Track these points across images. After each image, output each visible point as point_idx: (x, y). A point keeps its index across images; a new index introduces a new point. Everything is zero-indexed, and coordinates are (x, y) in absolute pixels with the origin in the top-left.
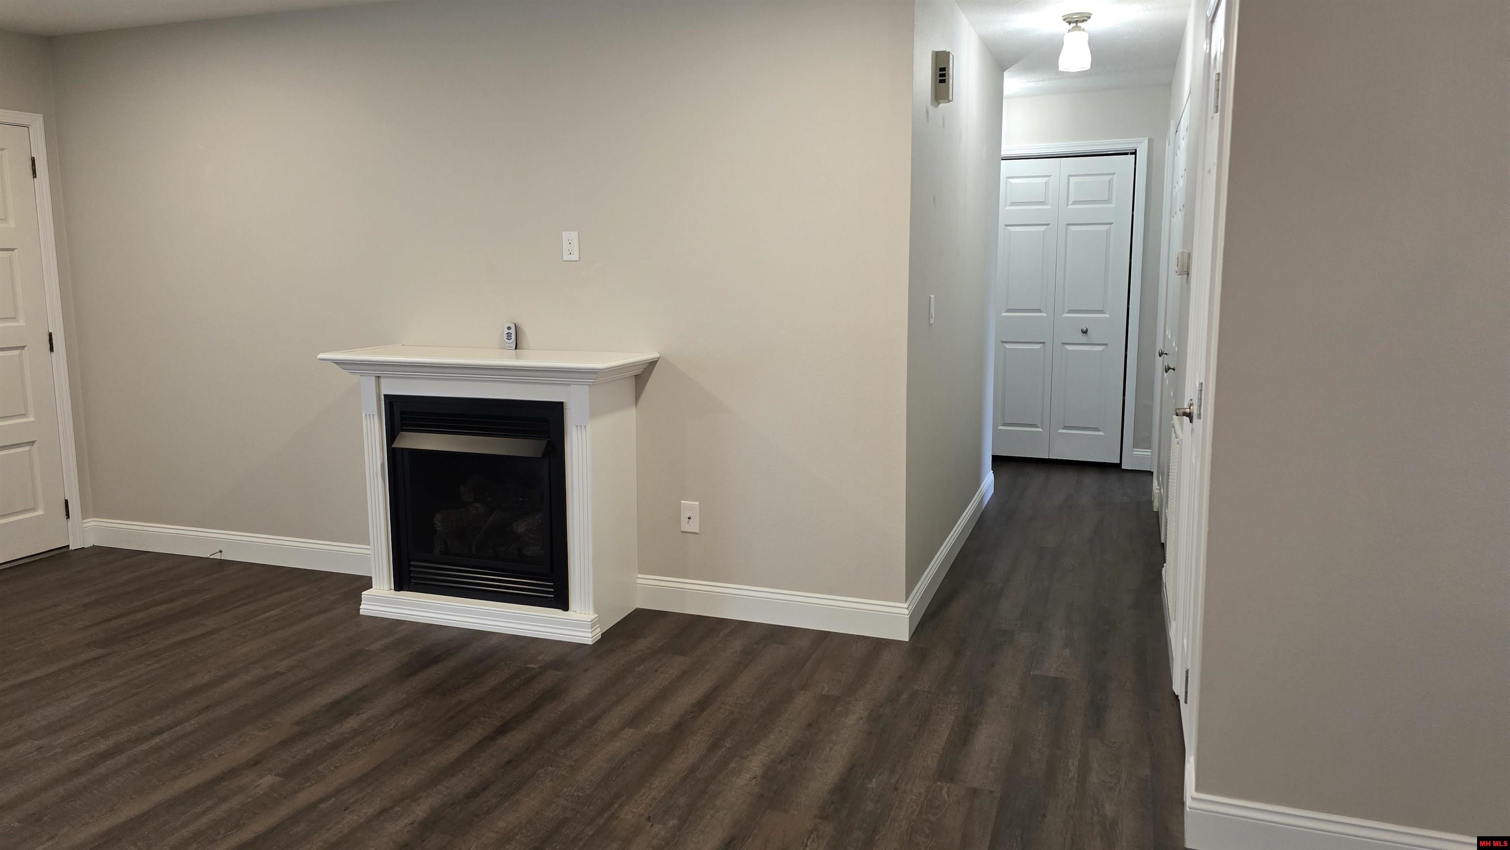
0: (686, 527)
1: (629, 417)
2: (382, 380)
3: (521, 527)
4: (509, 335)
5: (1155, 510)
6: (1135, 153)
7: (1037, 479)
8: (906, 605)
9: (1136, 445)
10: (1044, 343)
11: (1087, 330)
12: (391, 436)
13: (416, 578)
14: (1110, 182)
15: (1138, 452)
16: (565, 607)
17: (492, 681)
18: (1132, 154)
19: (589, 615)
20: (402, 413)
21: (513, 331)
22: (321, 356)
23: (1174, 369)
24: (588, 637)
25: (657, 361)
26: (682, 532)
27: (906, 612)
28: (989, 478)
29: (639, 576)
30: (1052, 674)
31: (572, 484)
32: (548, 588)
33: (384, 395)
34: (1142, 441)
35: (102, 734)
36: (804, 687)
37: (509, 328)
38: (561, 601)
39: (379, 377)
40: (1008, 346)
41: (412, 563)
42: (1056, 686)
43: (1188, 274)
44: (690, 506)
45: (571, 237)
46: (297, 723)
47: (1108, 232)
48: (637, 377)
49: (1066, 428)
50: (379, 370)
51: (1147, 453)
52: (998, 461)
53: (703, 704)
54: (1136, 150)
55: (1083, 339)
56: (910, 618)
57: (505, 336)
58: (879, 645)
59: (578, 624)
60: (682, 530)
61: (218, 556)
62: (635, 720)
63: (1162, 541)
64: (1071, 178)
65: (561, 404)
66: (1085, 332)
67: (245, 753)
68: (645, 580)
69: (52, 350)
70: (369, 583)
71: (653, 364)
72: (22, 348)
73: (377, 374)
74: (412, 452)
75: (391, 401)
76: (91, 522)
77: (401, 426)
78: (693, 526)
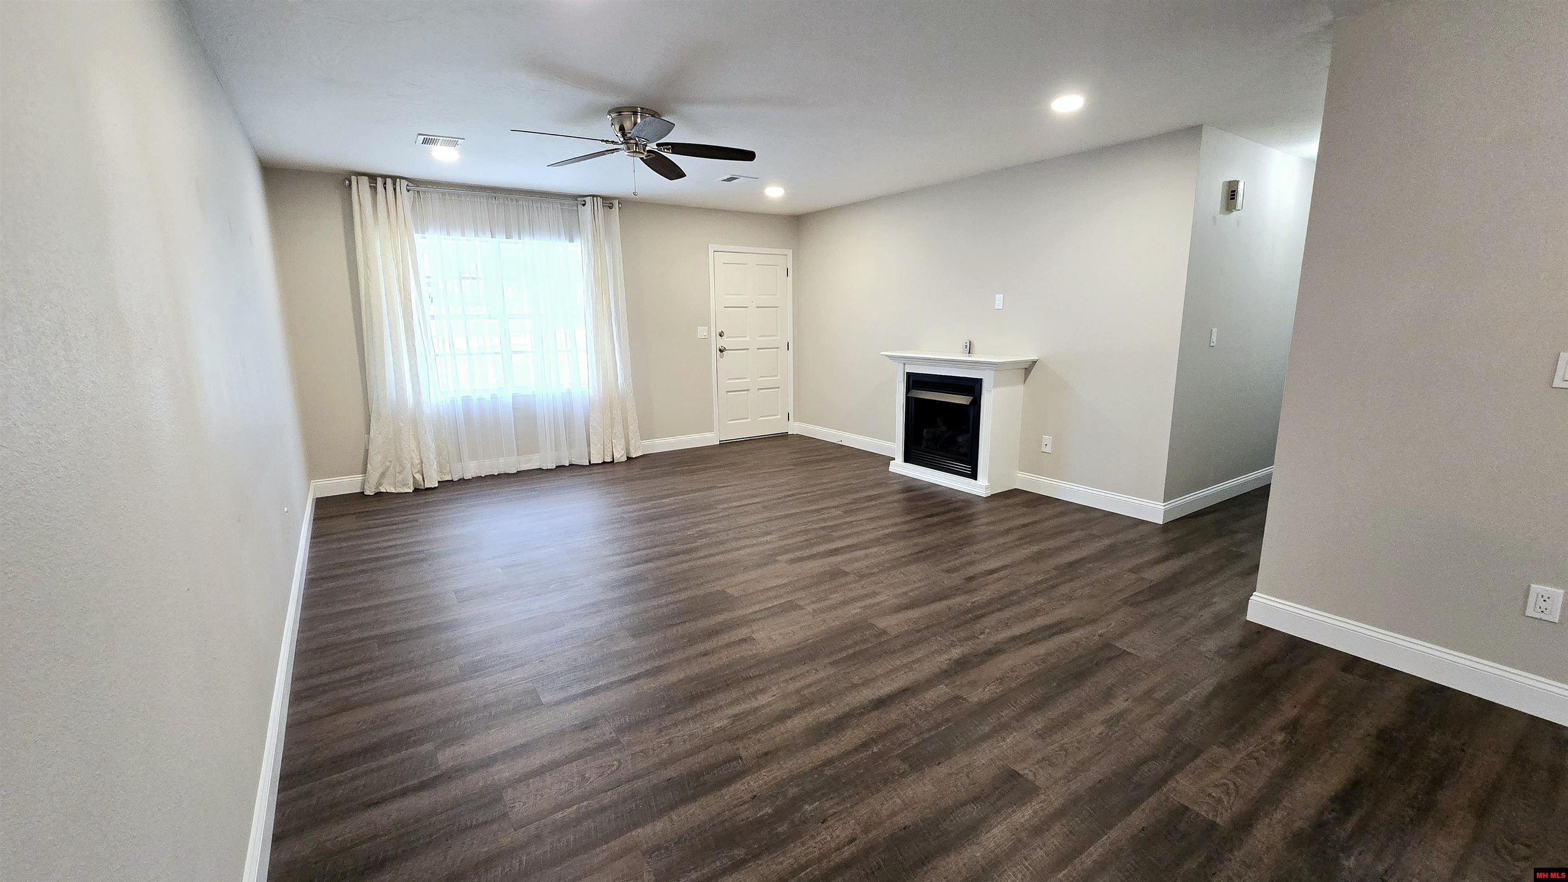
0: (1044, 449)
1: (1020, 389)
2: (906, 365)
3: (960, 439)
4: (966, 346)
8: (1163, 505)
12: (908, 391)
13: (913, 458)
16: (974, 478)
17: (932, 501)
19: (989, 484)
20: (913, 380)
21: (969, 343)
22: (882, 353)
24: (984, 493)
25: (1036, 361)
27: (1163, 508)
29: (1019, 472)
32: (968, 469)
33: (907, 373)
35: (790, 489)
37: (967, 342)
38: (974, 476)
39: (905, 364)
41: (912, 451)
42: (1239, 556)
44: (1047, 439)
45: (999, 298)
50: (906, 360)
56: (1165, 512)
57: (964, 347)
59: (981, 487)
60: (1042, 451)
61: (840, 443)
65: (982, 379)
68: (1021, 475)
69: (788, 349)
70: (894, 459)
71: (1034, 362)
72: (778, 348)
73: (905, 362)
74: (916, 399)
75: (909, 375)
76: (797, 424)
77: (912, 387)
78: (1048, 449)
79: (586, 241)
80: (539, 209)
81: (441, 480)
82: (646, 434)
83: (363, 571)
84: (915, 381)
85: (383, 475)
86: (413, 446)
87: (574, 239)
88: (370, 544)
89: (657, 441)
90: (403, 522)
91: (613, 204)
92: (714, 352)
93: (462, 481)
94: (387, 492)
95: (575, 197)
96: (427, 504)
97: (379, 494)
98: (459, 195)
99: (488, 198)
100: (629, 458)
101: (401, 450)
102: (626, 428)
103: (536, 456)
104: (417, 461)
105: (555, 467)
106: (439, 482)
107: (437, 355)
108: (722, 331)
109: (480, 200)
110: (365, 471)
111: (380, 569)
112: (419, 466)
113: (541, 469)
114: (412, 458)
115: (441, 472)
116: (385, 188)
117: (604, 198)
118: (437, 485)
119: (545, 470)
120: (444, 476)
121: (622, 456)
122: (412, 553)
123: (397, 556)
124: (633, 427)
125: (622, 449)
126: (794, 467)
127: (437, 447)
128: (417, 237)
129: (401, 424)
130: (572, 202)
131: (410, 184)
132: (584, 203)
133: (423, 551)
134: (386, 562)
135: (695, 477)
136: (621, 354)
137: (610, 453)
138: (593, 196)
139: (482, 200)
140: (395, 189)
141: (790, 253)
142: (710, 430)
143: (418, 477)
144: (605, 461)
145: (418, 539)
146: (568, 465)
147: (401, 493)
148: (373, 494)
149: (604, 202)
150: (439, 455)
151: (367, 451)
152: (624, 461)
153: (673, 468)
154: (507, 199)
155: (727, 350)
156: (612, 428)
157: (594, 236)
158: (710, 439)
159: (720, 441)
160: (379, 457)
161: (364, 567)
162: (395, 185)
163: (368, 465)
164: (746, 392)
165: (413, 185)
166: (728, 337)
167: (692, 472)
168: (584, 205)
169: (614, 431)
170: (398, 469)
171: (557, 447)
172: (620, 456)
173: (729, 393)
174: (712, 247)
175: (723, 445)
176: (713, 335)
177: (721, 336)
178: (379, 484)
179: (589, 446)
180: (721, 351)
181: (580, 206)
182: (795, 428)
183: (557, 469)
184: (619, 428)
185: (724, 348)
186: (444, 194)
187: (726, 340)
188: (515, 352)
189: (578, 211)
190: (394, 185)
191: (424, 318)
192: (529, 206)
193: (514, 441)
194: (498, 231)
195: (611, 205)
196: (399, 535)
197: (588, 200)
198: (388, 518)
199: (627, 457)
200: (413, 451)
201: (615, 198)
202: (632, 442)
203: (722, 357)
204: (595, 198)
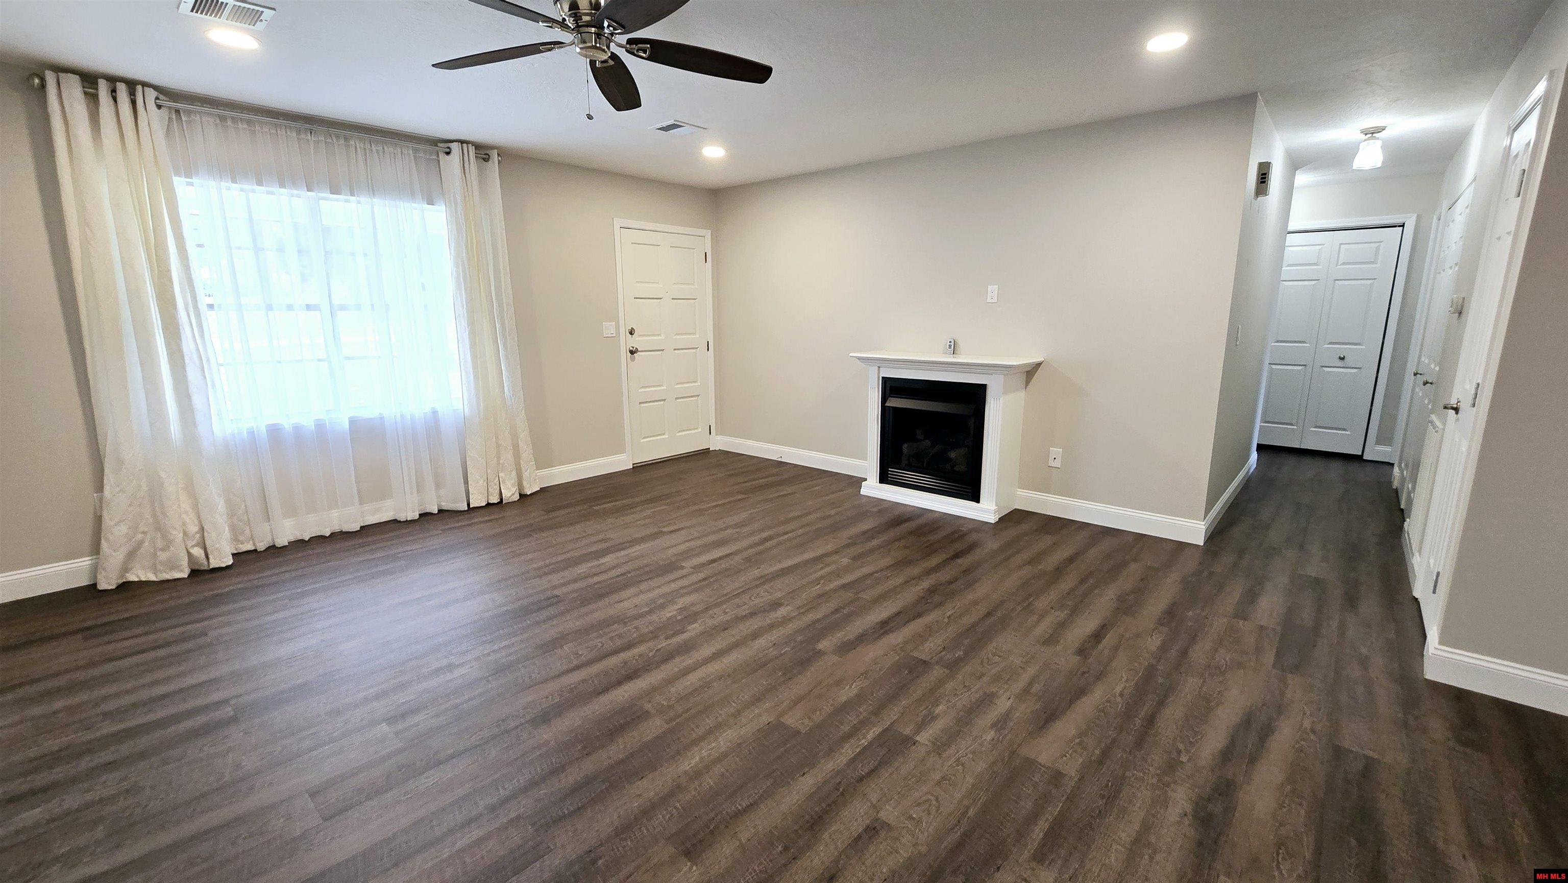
0: (1052, 463)
1: (1021, 395)
2: (881, 368)
3: (953, 455)
4: (950, 346)
5: (1394, 487)
6: (1403, 226)
7: (1290, 462)
8: (1204, 523)
9: (1378, 442)
10: (1305, 365)
11: (1344, 357)
12: (884, 400)
13: (891, 478)
14: (1378, 249)
15: (1380, 448)
16: (978, 502)
18: (1400, 226)
19: (993, 507)
21: (952, 344)
22: (851, 355)
23: (1431, 383)
24: (990, 518)
25: (1041, 363)
26: (1049, 466)
27: (1204, 527)
28: (1254, 456)
29: (1019, 489)
30: (1313, 575)
31: (988, 432)
32: (968, 490)
33: (883, 377)
34: (1385, 438)
35: (762, 530)
36: (1135, 560)
37: (950, 342)
38: (976, 498)
39: (879, 367)
40: (1274, 367)
41: (889, 469)
42: (1317, 583)
43: (1460, 313)
44: (1056, 451)
45: (993, 289)
46: (849, 539)
47: (1371, 285)
48: (1027, 372)
49: (1316, 427)
50: (881, 363)
51: (1388, 449)
52: (1261, 448)
53: (1071, 560)
54: (1404, 224)
55: (1340, 363)
56: (1206, 531)
57: (948, 346)
58: (1181, 546)
59: (986, 511)
61: (780, 460)
62: (1031, 562)
63: (1402, 507)
64: (1342, 246)
65: (984, 385)
66: (1342, 359)
67: (829, 547)
68: (1021, 493)
69: (708, 350)
70: (866, 480)
71: (1039, 365)
72: (697, 348)
73: (879, 365)
74: (895, 408)
75: (885, 380)
76: (719, 438)
77: (890, 394)
78: (1057, 464)
79: (453, 204)
80: (381, 153)
81: (236, 552)
82: (543, 461)
83: (109, 766)
84: (891, 388)
85: (131, 555)
86: (186, 506)
87: (434, 200)
88: (117, 695)
89: (556, 470)
90: (183, 639)
91: (489, 156)
92: (624, 354)
93: (273, 550)
94: (141, 582)
95: (434, 142)
96: (218, 600)
97: (125, 587)
98: (249, 122)
99: (299, 132)
100: (522, 496)
101: (164, 514)
102: (517, 456)
103: (389, 503)
104: (193, 529)
105: (418, 517)
106: (233, 555)
107: (221, 365)
108: (632, 328)
109: (286, 133)
110: (96, 549)
111: (143, 755)
112: (198, 536)
113: (395, 521)
114: (184, 524)
115: (236, 539)
116: (115, 99)
117: (478, 147)
118: (230, 562)
119: (404, 522)
120: (241, 546)
121: (513, 494)
122: (207, 708)
123: (176, 718)
124: (527, 453)
125: (513, 485)
126: (747, 496)
127: (229, 503)
128: (179, 182)
129: (163, 475)
130: (429, 148)
131: (161, 97)
132: (448, 150)
133: (225, 702)
134: (157, 735)
135: (629, 519)
136: (507, 358)
137: (497, 491)
138: (462, 142)
139: (288, 133)
140: (134, 103)
141: (708, 233)
142: (622, 450)
143: (198, 552)
144: (490, 502)
145: (213, 673)
146: (437, 512)
147: (168, 581)
148: (114, 587)
149: (477, 152)
150: (231, 513)
151: (98, 520)
152: (516, 500)
153: (591, 507)
154: (330, 136)
155: (640, 351)
156: (499, 458)
157: (465, 197)
158: (620, 462)
159: (633, 464)
160: (123, 529)
161: (106, 756)
162: (134, 95)
163: (103, 541)
164: (662, 403)
165: (168, 99)
166: (640, 336)
167: (617, 511)
168: (448, 153)
169: (501, 462)
170: (159, 544)
171: (420, 487)
172: (510, 493)
173: (642, 405)
174: (618, 222)
175: (638, 468)
176: (622, 330)
177: (631, 333)
178: (125, 569)
179: (466, 482)
180: (632, 352)
181: (442, 155)
182: (718, 443)
183: (422, 519)
184: (508, 457)
185: (636, 349)
186: (223, 119)
187: (637, 339)
188: (348, 358)
189: (439, 161)
190: (130, 95)
191: (196, 308)
192: (365, 149)
193: (355, 485)
194: (317, 183)
195: (487, 156)
196: (173, 670)
197: (455, 147)
198: (147, 634)
199: (520, 495)
200: (186, 513)
201: (492, 148)
202: (526, 475)
203: (633, 360)
204: (465, 145)
